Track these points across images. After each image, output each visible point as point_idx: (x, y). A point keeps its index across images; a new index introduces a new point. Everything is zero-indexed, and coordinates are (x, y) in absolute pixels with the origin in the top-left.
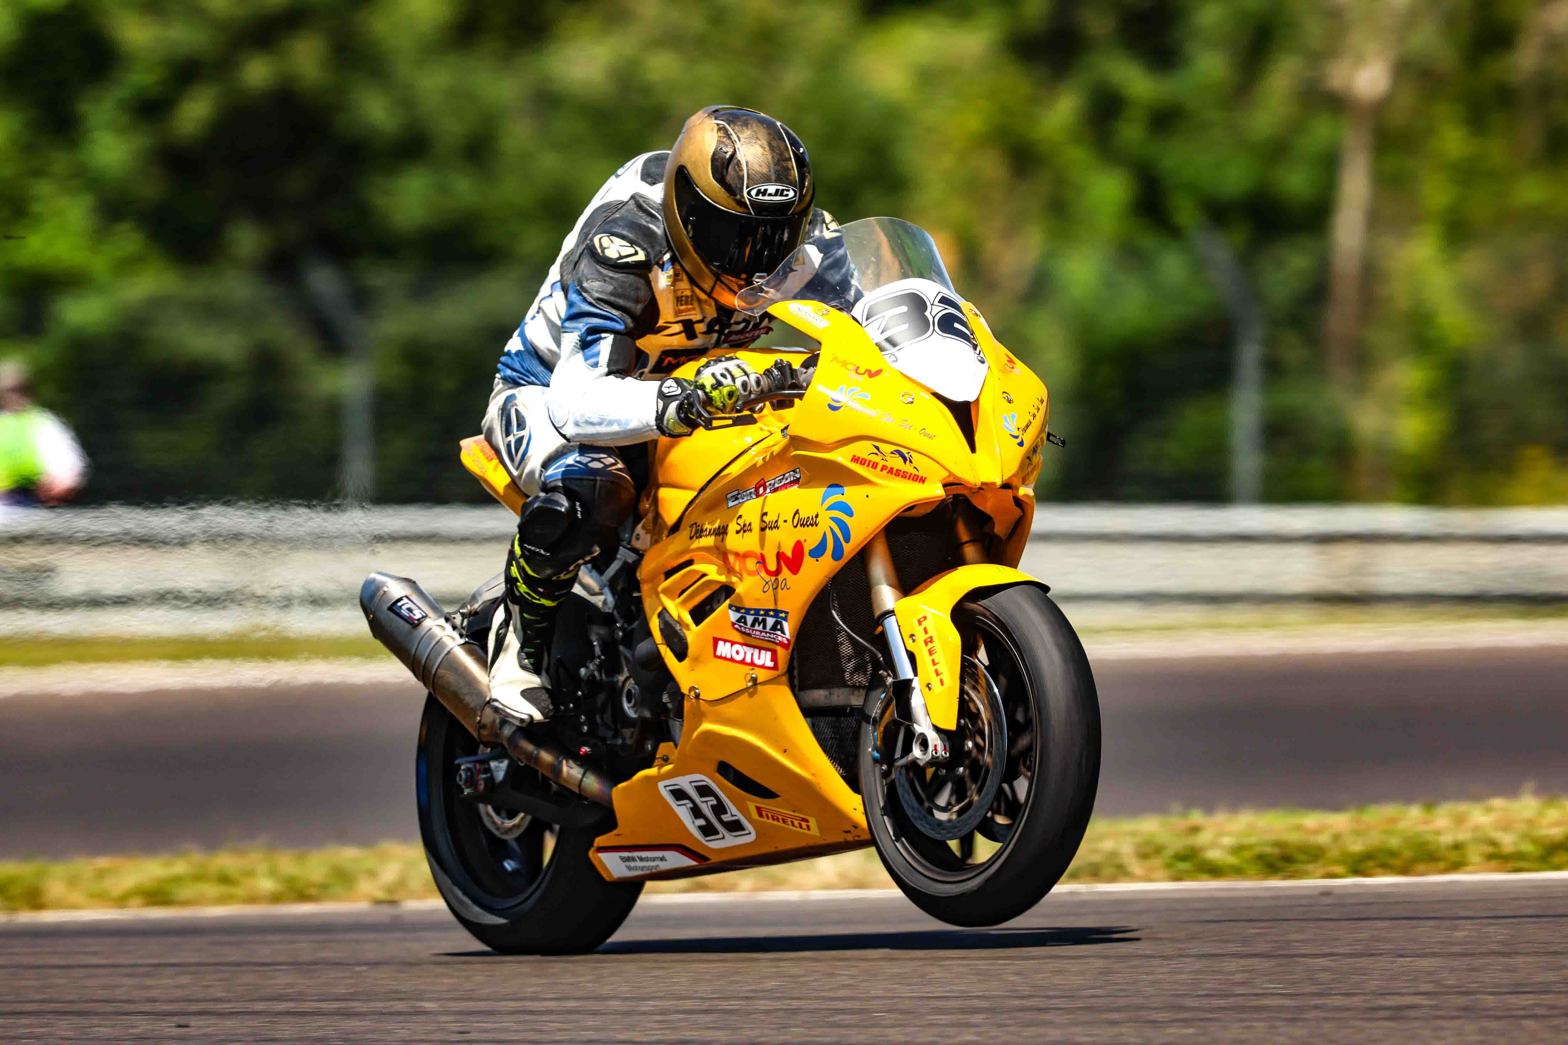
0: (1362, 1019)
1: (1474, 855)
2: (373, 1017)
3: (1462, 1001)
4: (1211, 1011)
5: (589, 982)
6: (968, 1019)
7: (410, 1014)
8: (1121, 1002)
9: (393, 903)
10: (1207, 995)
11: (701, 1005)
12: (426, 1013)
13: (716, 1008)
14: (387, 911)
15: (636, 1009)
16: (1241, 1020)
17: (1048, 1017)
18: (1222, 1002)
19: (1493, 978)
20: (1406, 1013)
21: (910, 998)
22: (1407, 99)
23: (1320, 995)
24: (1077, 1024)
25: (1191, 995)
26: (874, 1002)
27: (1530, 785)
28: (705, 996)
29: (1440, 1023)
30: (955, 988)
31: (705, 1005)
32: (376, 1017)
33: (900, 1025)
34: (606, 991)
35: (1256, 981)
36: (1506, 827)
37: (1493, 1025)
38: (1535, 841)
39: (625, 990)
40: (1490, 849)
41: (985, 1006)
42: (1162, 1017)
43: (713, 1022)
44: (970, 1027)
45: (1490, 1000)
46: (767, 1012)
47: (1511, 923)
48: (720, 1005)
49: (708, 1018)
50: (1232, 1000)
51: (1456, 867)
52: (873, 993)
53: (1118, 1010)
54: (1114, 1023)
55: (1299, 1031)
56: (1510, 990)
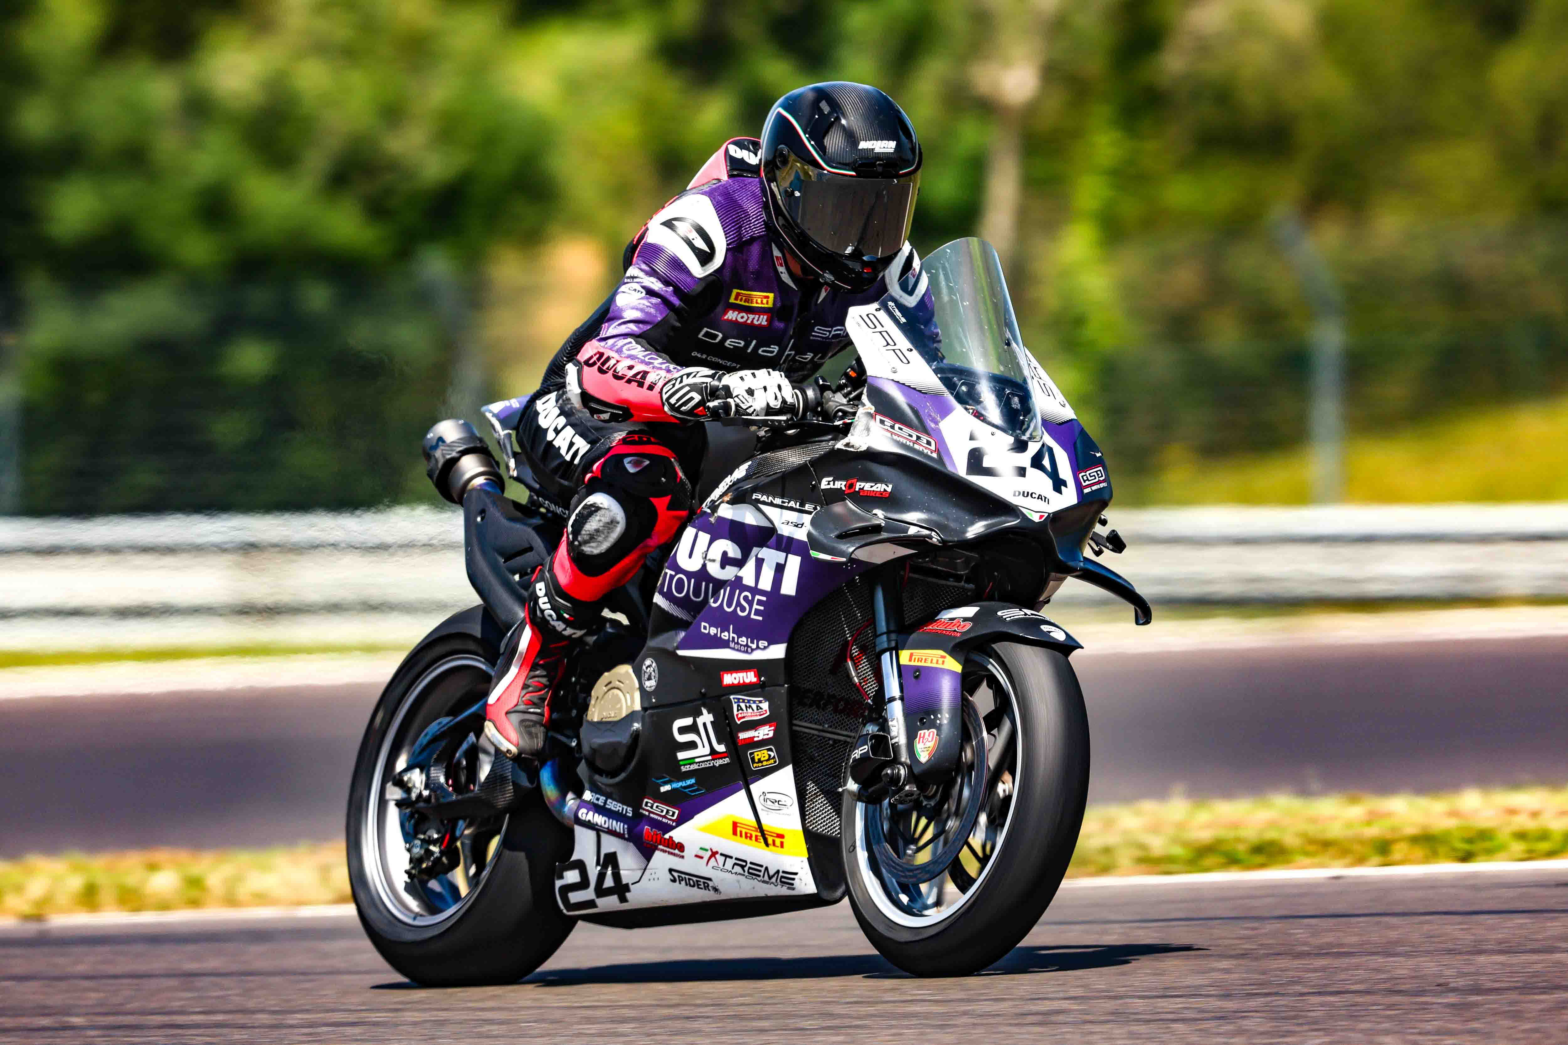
0: (1011, 1025)
1: (1124, 858)
2: (20, 1033)
3: (1110, 1005)
4: (859, 1018)
5: (237, 995)
6: (616, 1028)
7: (56, 1029)
8: (769, 1009)
9: (38, 918)
10: (856, 1003)
11: (348, 1018)
12: (73, 1028)
13: (363, 1020)
14: (32, 928)
15: (283, 1022)
16: (891, 1027)
17: (696, 1025)
18: (871, 1010)
19: (1143, 981)
20: (1053, 1018)
21: (558, 1008)
22: (1055, 103)
23: (969, 1001)
24: (726, 1033)
25: (838, 1002)
26: (523, 1013)
27: (1179, 788)
28: (353, 1008)
29: (1088, 1027)
30: (602, 997)
31: (352, 1018)
32: (25, 1033)
33: (549, 1035)
34: (251, 1004)
35: (904, 987)
36: (1155, 829)
37: (1142, 1029)
38: (1185, 844)
39: (272, 1002)
40: (1139, 853)
41: (633, 1015)
42: (810, 1025)
43: (360, 1034)
44: (619, 1036)
45: (1139, 1004)
46: (415, 1024)
47: (1157, 927)
48: (368, 1017)
49: (357, 1030)
50: (880, 1007)
51: (1105, 870)
52: (522, 1003)
53: (767, 1018)
54: (762, 1031)
55: (948, 1038)
56: (1161, 993)
